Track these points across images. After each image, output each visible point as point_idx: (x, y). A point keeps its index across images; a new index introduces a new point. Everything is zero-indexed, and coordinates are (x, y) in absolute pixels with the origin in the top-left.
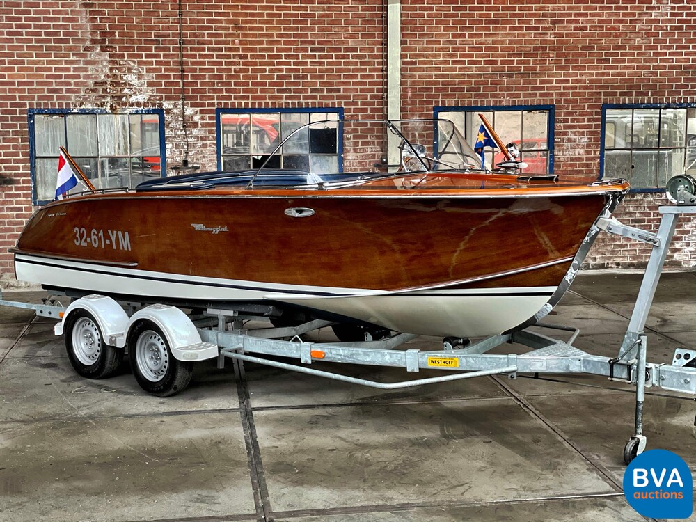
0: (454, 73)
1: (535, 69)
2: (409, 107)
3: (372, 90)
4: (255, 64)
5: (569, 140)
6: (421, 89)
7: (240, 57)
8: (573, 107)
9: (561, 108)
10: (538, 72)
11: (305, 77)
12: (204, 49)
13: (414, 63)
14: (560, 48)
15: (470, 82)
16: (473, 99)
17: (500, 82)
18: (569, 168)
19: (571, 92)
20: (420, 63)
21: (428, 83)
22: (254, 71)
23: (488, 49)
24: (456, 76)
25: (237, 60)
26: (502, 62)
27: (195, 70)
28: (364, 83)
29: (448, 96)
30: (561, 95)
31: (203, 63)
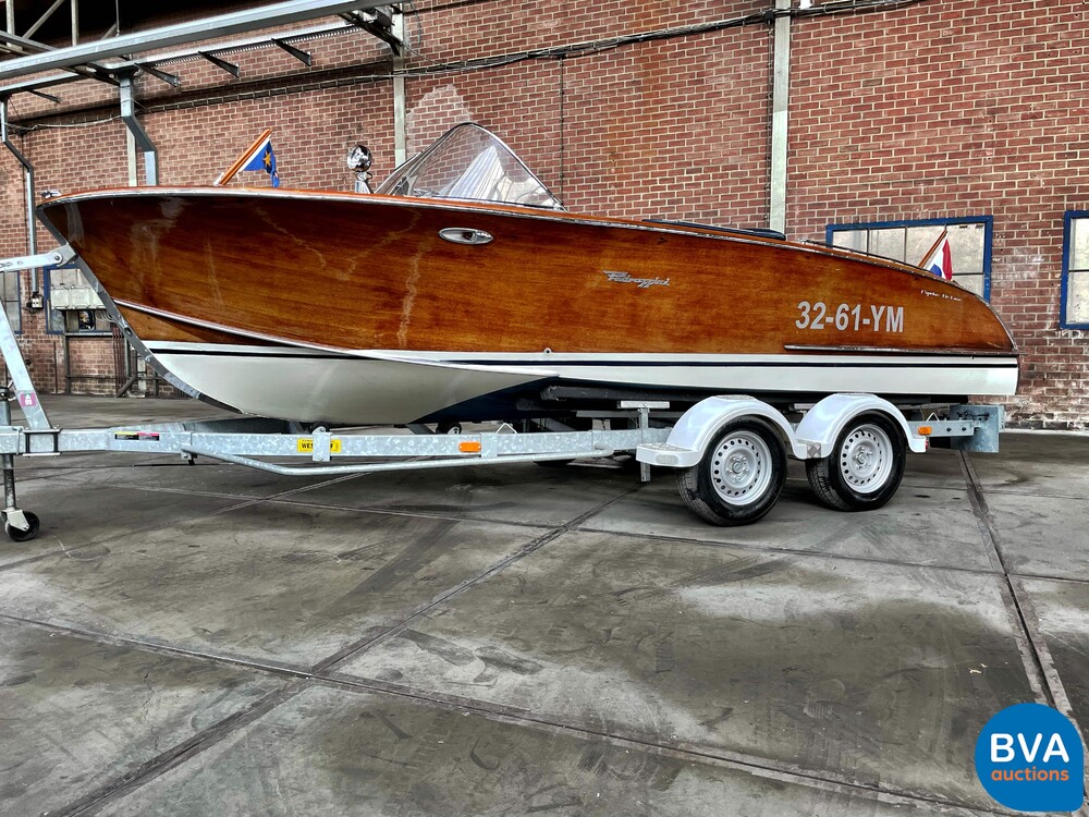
0: (854, 185)
1: (965, 171)
2: (796, 227)
3: (753, 211)
4: (630, 191)
5: (1015, 260)
6: (811, 206)
7: (616, 185)
8: (1020, 218)
9: (1001, 218)
10: (969, 175)
11: (680, 201)
12: (582, 181)
13: (805, 177)
14: (1003, 143)
15: (875, 194)
16: (878, 214)
17: (916, 191)
18: (1014, 296)
19: (1017, 198)
20: (811, 176)
21: (820, 198)
22: (628, 198)
23: (899, 152)
24: (857, 188)
25: (613, 188)
26: (918, 167)
27: (573, 202)
28: (744, 204)
29: (845, 211)
30: (1003, 202)
31: (581, 195)
